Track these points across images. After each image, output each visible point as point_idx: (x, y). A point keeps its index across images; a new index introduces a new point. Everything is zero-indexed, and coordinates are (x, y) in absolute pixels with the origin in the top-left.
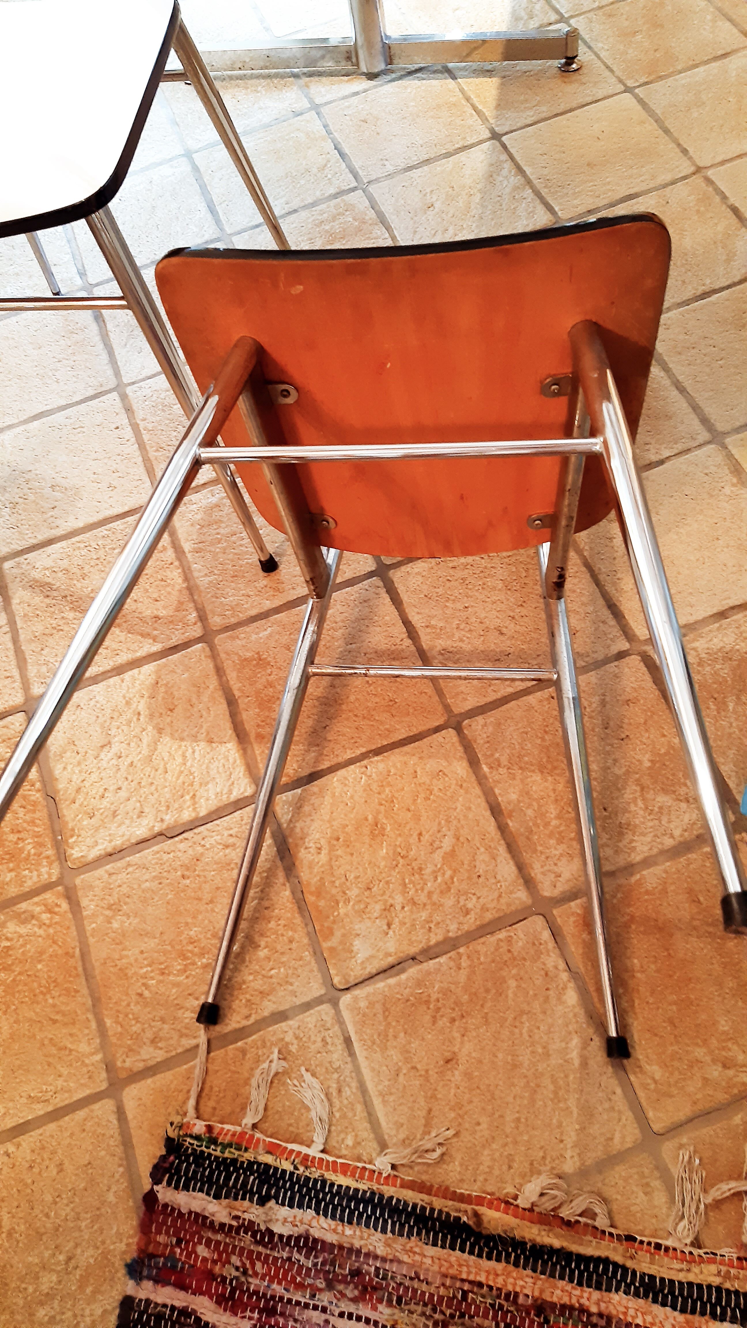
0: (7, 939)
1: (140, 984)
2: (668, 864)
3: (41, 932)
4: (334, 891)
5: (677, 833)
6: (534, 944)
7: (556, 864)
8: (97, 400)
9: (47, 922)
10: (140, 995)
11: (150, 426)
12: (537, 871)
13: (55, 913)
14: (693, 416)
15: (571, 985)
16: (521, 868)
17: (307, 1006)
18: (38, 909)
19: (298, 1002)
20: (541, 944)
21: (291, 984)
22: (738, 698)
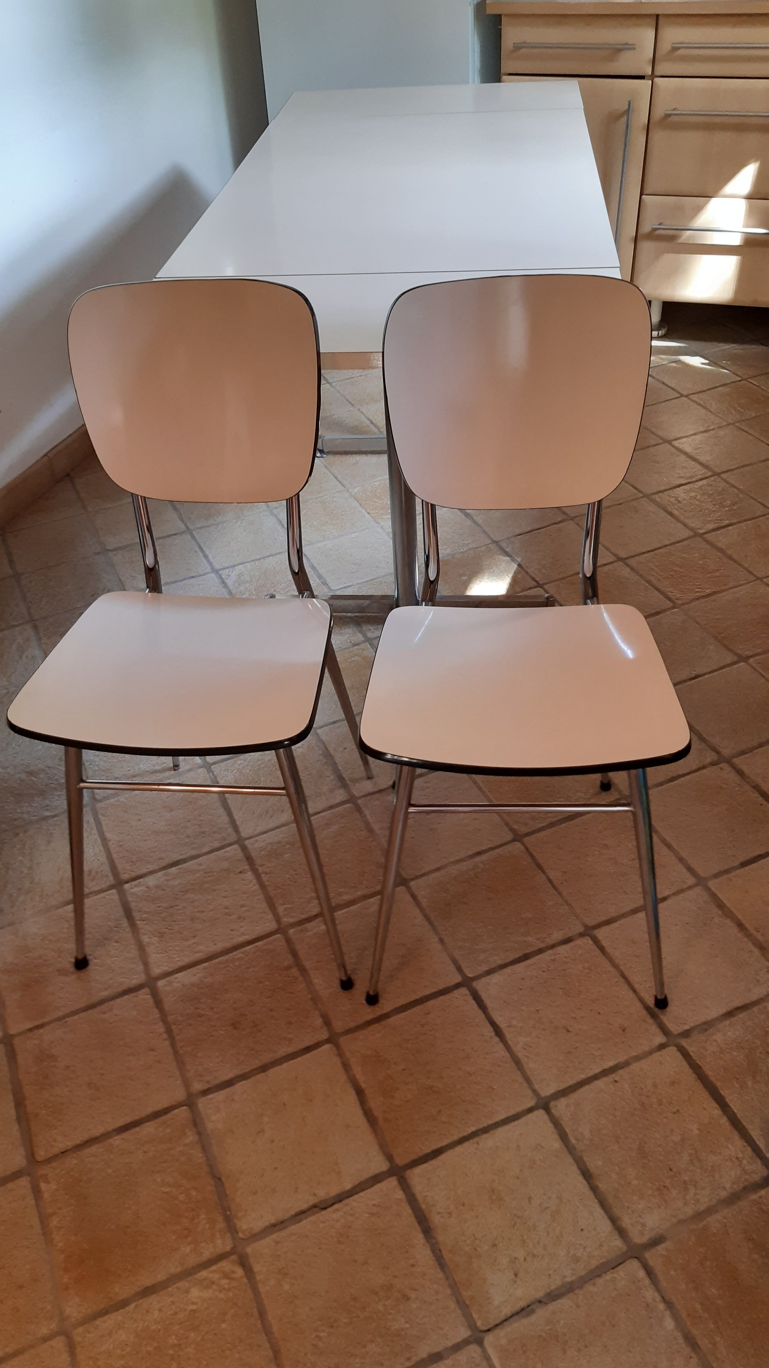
0: (193, 1303)
1: (313, 1336)
2: (726, 1211)
3: (221, 1295)
4: (467, 1249)
5: (728, 1186)
6: (634, 1282)
7: (640, 1216)
8: (223, 851)
9: (226, 1286)
10: (315, 1346)
11: (267, 870)
12: (626, 1221)
13: (233, 1279)
14: (680, 866)
15: (668, 1313)
16: (614, 1220)
17: (457, 1348)
18: (216, 1276)
19: (449, 1344)
20: (639, 1281)
21: (442, 1329)
22: (754, 1077)
